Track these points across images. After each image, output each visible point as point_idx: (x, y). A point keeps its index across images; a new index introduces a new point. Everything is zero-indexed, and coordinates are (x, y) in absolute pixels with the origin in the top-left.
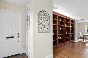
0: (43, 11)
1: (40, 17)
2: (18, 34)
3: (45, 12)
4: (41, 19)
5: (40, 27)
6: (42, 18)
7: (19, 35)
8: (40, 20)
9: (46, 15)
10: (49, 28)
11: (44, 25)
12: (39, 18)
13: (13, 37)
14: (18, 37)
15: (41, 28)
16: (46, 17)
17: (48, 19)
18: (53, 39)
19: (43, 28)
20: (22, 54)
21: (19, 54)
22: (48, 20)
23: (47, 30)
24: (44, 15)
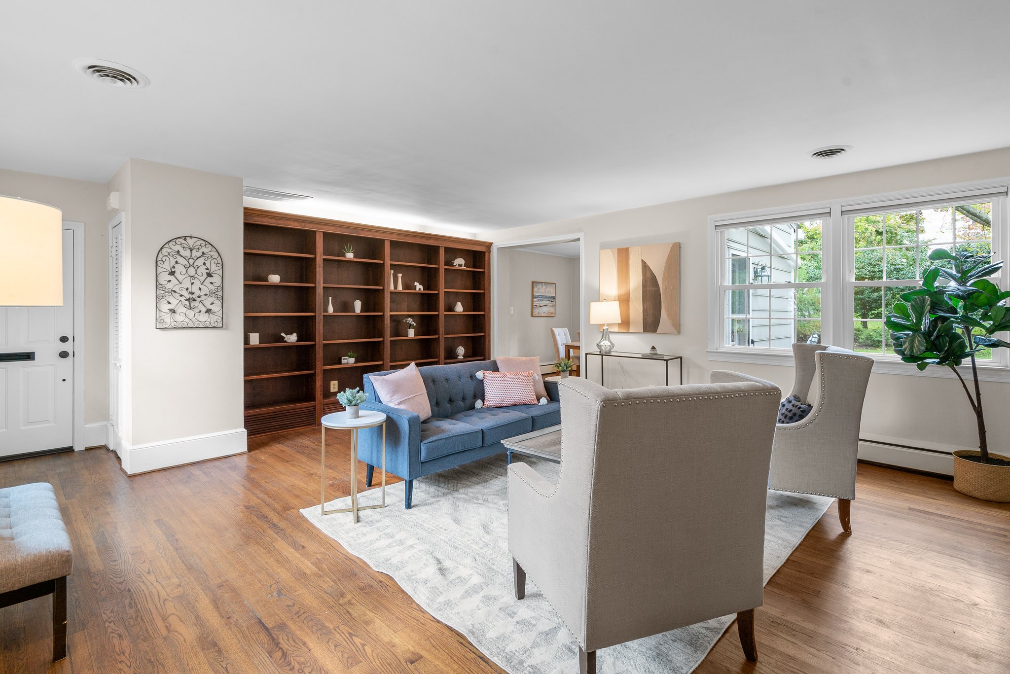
0: (185, 238)
1: (167, 266)
2: (64, 339)
3: (191, 242)
4: (172, 273)
5: (165, 307)
6: (179, 269)
7: (66, 347)
8: (164, 277)
9: (199, 254)
10: (216, 308)
11: (187, 296)
12: (160, 270)
13: (28, 356)
14: (64, 355)
15: (173, 311)
16: (200, 262)
17: (214, 268)
18: (245, 375)
19: (181, 310)
20: (88, 449)
21: (69, 450)
22: (209, 275)
23: (204, 318)
24: (187, 253)
